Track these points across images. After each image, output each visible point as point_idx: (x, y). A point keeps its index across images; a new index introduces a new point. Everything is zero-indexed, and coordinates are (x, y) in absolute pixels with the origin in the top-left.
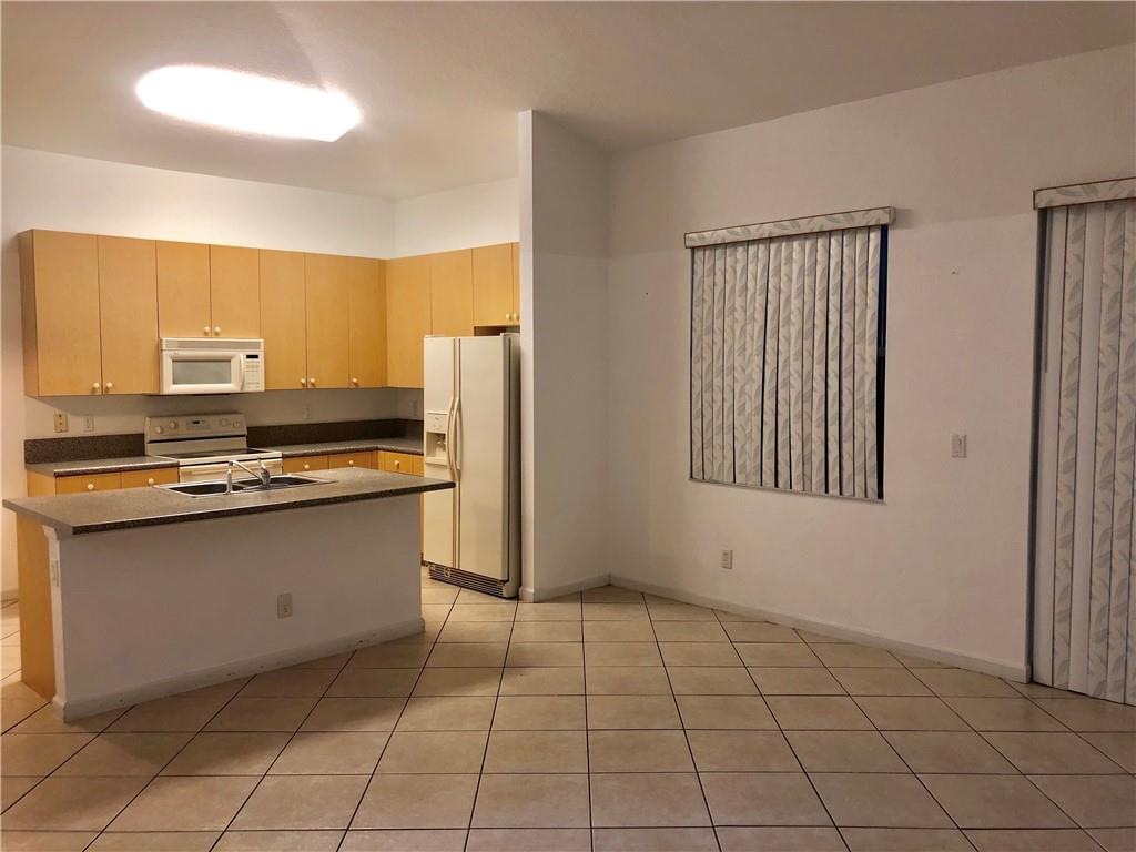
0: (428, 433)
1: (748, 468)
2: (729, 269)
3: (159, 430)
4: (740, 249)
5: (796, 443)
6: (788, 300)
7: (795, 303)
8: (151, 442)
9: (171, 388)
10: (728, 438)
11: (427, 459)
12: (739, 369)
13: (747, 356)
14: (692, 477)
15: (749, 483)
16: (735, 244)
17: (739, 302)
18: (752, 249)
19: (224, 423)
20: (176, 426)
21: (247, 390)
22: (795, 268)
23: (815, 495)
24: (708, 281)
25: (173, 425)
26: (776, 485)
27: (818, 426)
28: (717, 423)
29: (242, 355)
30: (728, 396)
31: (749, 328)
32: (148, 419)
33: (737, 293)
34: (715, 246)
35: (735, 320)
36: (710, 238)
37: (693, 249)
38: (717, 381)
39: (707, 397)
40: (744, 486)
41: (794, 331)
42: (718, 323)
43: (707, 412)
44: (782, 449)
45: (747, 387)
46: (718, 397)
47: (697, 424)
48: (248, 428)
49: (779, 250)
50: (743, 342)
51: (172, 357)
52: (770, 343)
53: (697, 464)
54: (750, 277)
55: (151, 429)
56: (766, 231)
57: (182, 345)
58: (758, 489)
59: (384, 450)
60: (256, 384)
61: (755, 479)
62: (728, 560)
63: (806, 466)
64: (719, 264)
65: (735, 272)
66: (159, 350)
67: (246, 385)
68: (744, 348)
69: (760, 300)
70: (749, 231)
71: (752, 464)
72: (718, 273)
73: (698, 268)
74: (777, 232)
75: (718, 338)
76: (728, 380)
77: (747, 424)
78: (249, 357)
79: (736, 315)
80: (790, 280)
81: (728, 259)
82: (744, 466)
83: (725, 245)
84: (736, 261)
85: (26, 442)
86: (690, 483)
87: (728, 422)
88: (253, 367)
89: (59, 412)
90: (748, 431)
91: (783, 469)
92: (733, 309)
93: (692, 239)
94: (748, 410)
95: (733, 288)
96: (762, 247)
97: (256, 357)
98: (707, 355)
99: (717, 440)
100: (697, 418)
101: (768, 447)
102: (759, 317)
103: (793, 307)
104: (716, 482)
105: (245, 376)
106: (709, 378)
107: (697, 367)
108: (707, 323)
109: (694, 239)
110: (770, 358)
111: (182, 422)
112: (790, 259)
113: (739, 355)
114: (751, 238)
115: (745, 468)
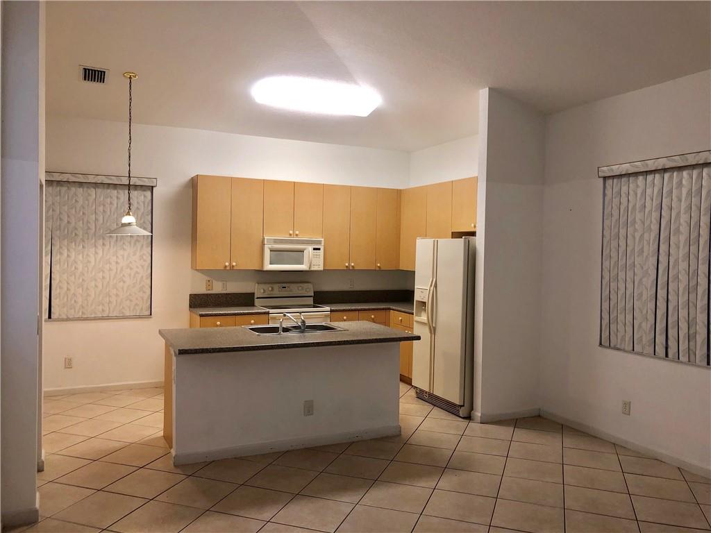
0: (417, 301)
1: (644, 340)
2: (631, 192)
3: (262, 291)
4: (641, 178)
5: (684, 326)
6: (678, 214)
7: (684, 218)
8: (258, 298)
9: (269, 267)
10: (629, 317)
11: (416, 318)
12: (638, 266)
13: (645, 256)
14: (601, 344)
15: (645, 352)
16: (636, 174)
17: (639, 216)
18: (650, 178)
19: (300, 288)
20: (273, 289)
21: (312, 269)
22: (684, 191)
23: (699, 366)
24: (616, 201)
25: (270, 289)
26: (667, 355)
27: (701, 313)
28: (621, 305)
29: (310, 248)
30: (630, 286)
31: (646, 236)
32: (257, 285)
33: (637, 210)
34: (621, 176)
35: (635, 230)
36: (617, 170)
37: (605, 178)
38: (622, 275)
39: (613, 285)
40: (641, 354)
41: (683, 238)
42: (623, 232)
43: (613, 297)
44: (672, 328)
45: (644, 280)
46: (622, 286)
47: (605, 305)
48: (314, 292)
49: (671, 178)
50: (641, 247)
51: (270, 249)
52: (663, 248)
53: (605, 334)
54: (648, 198)
55: (258, 290)
56: (660, 164)
57: (276, 241)
58: (652, 357)
59: (393, 310)
60: (318, 265)
61: (650, 350)
62: (627, 409)
63: (691, 343)
64: (624, 189)
65: (636, 194)
66: (263, 244)
67: (312, 266)
68: (642, 251)
69: (655, 215)
70: (647, 165)
71: (647, 338)
72: (623, 195)
73: (609, 192)
74: (669, 164)
75: (622, 243)
76: (630, 274)
77: (644, 306)
78: (314, 249)
79: (636, 226)
80: (680, 200)
81: (631, 185)
82: (641, 339)
83: (628, 175)
84: (637, 186)
85: (190, 295)
86: (599, 348)
87: (629, 306)
88: (317, 255)
89: (209, 279)
90: (645, 312)
91: (672, 343)
92: (634, 222)
93: (603, 172)
94: (644, 297)
95: (634, 206)
96: (657, 176)
97: (319, 249)
98: (614, 254)
99: (621, 317)
100: (605, 301)
101: (660, 326)
102: (655, 227)
103: (682, 221)
104: (618, 349)
105: (313, 261)
106: (615, 272)
107: (606, 264)
108: (614, 232)
109: (606, 171)
110: (663, 259)
111: (276, 287)
112: (680, 184)
113: (638, 256)
114: (648, 170)
115: (642, 340)
